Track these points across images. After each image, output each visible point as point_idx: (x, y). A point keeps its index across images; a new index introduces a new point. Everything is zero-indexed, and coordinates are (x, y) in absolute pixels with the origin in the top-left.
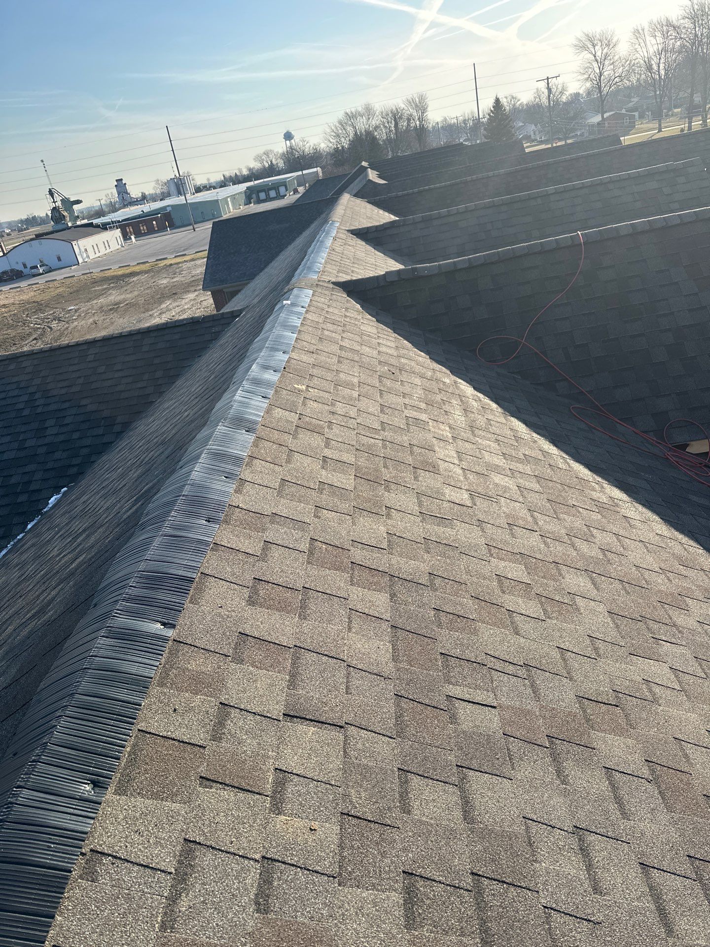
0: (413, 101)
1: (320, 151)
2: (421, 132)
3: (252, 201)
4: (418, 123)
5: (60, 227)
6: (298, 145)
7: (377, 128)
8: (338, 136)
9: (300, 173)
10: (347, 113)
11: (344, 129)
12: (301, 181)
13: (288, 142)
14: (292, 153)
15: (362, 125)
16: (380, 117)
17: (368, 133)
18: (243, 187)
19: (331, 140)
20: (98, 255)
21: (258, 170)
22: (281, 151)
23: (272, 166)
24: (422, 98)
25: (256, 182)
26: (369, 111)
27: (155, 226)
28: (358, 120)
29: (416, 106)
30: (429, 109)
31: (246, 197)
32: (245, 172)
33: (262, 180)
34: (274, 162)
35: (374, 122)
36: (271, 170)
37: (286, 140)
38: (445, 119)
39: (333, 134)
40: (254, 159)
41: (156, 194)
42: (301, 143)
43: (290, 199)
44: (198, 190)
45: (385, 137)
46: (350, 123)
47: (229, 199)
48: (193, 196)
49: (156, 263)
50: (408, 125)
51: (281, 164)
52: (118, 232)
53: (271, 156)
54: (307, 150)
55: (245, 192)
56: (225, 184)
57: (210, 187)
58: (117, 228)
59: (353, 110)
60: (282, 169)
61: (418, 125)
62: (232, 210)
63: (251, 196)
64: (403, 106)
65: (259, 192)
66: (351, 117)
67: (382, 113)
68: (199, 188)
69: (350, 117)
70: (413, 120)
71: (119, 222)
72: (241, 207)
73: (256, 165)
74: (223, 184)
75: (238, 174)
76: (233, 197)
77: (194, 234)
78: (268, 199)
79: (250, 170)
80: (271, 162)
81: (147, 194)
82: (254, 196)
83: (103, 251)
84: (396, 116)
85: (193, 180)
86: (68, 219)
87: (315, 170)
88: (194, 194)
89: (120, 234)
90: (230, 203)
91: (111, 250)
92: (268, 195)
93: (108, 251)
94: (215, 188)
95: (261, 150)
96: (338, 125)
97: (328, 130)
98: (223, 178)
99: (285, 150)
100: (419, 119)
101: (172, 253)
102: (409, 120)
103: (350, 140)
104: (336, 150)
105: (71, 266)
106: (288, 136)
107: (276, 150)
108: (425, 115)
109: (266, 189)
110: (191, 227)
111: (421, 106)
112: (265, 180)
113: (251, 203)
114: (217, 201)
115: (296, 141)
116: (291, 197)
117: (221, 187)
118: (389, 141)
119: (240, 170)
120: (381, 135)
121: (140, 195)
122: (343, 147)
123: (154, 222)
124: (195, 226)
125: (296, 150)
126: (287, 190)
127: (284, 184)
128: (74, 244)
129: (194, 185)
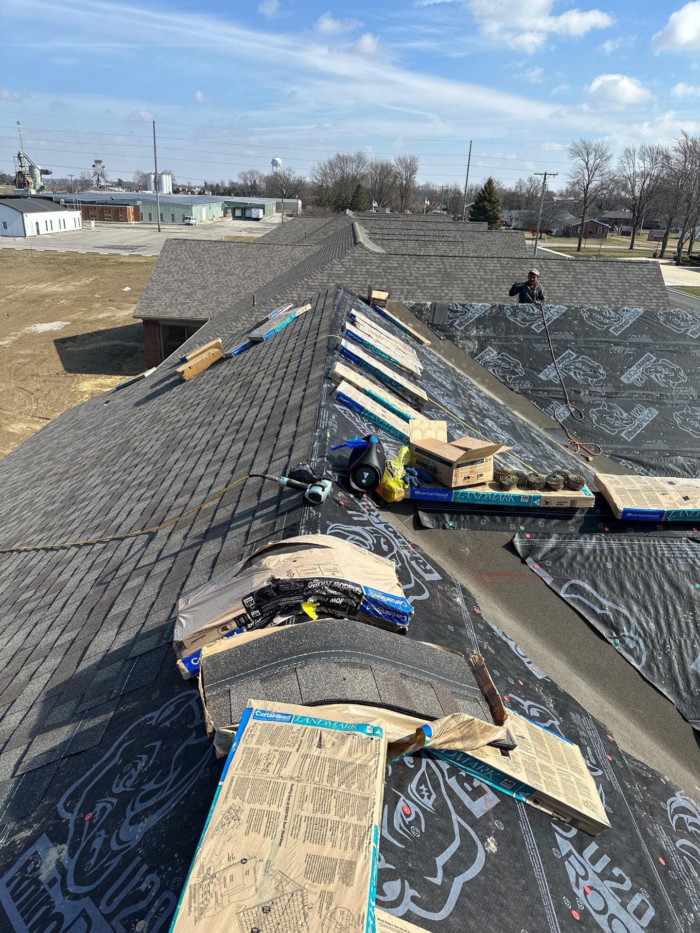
0: (404, 161)
1: (303, 184)
2: (406, 191)
3: (228, 215)
5: (20, 193)
6: (283, 174)
7: (364, 177)
8: (325, 174)
9: (280, 200)
10: (338, 156)
11: (333, 170)
13: (275, 167)
14: (276, 179)
15: (351, 169)
16: (370, 167)
17: (354, 179)
19: (318, 177)
20: (50, 231)
21: (239, 186)
22: (266, 175)
23: (254, 186)
24: (413, 160)
25: (236, 198)
26: (360, 159)
28: (348, 165)
30: (418, 172)
32: (227, 185)
34: (257, 183)
35: (363, 170)
36: (252, 190)
39: (320, 171)
40: (239, 175)
41: (133, 183)
42: (287, 172)
46: (339, 165)
49: (107, 257)
50: (395, 181)
52: (78, 214)
53: (256, 177)
54: (291, 179)
56: (204, 192)
57: (189, 191)
58: (80, 210)
59: (346, 155)
60: (263, 192)
61: (403, 184)
63: (226, 210)
64: (394, 163)
65: (236, 208)
67: (372, 164)
68: (178, 189)
69: (340, 160)
70: (401, 178)
73: (239, 181)
75: (220, 185)
77: (158, 235)
78: (244, 218)
81: (124, 180)
82: (229, 211)
83: (56, 229)
86: (32, 186)
87: (295, 201)
89: (80, 217)
92: (243, 214)
93: (63, 230)
95: (247, 169)
96: (327, 164)
98: (204, 185)
99: (270, 174)
100: (406, 179)
102: (396, 177)
103: (335, 182)
104: (320, 187)
105: (16, 237)
107: (261, 172)
108: (412, 177)
109: (239, 207)
110: (157, 227)
111: (411, 168)
112: (243, 199)
115: (282, 169)
118: (372, 190)
119: (223, 183)
121: (117, 181)
122: (327, 186)
124: (161, 227)
125: (281, 178)
126: (264, 214)
127: (262, 207)
128: (24, 215)
129: (173, 185)
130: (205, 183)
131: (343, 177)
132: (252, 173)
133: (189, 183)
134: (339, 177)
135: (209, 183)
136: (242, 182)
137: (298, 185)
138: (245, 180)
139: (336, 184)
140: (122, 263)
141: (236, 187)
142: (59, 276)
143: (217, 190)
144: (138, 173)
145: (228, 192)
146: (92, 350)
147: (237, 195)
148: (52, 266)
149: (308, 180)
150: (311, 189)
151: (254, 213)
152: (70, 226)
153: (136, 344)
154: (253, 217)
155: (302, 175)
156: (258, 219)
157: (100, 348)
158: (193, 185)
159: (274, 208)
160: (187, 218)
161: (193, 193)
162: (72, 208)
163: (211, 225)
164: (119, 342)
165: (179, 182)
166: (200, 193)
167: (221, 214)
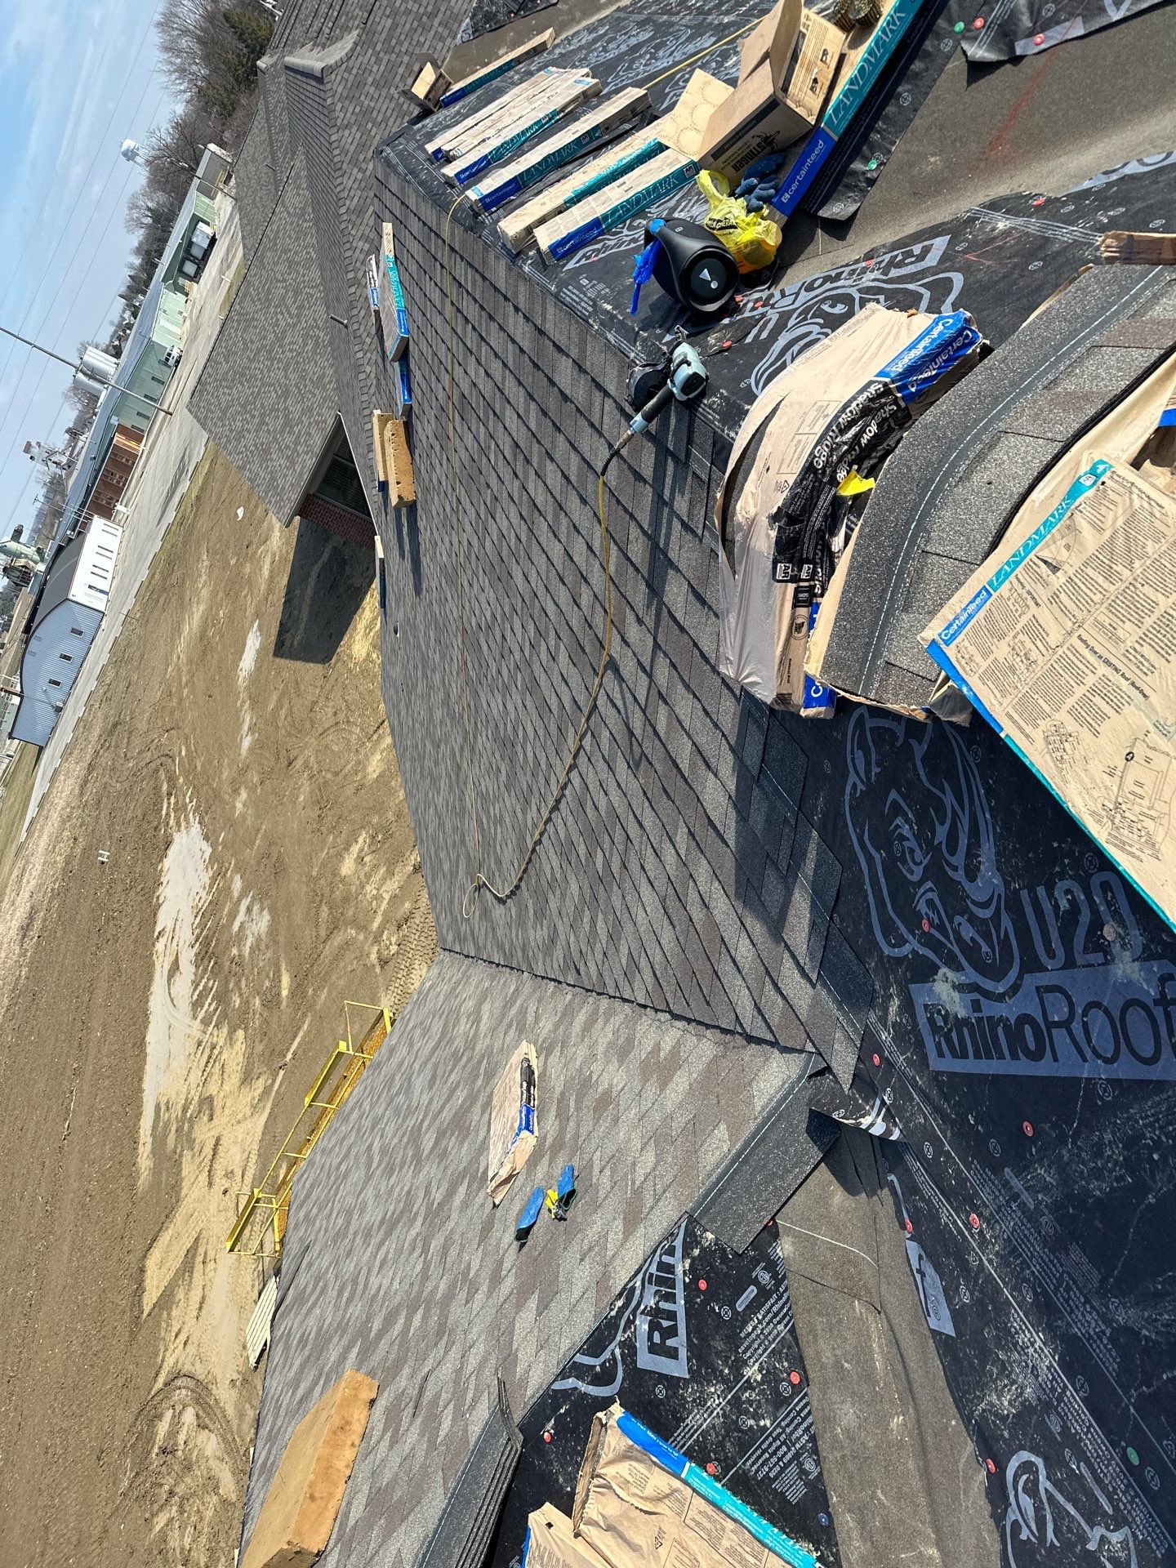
1: (184, 122)
3: (187, 287)
5: (36, 586)
6: (153, 149)
8: (182, 71)
9: (196, 182)
11: (179, 51)
13: (138, 159)
14: (158, 168)
15: (191, 16)
19: (182, 88)
20: (109, 576)
21: (147, 239)
22: (144, 182)
23: (156, 215)
28: (180, 14)
32: (136, 261)
33: (168, 250)
34: (152, 205)
36: (162, 223)
39: (174, 77)
40: (128, 231)
41: (80, 413)
42: (153, 140)
46: (176, 32)
49: (180, 515)
52: (98, 522)
53: (141, 202)
54: (168, 140)
56: (134, 306)
57: (125, 331)
58: (91, 516)
59: (162, 9)
60: (171, 204)
63: (178, 285)
65: (181, 271)
66: (167, 22)
69: (167, 25)
73: (136, 237)
75: (133, 273)
78: (201, 263)
79: (138, 251)
81: (70, 424)
82: (181, 281)
83: (109, 565)
86: (32, 565)
87: (208, 153)
89: (102, 520)
91: (115, 553)
92: (195, 260)
93: (114, 556)
98: (124, 301)
105: (100, 626)
109: (181, 260)
110: (162, 414)
115: (146, 147)
122: (205, 79)
124: (165, 407)
125: (159, 158)
126: (208, 224)
127: (196, 220)
128: (71, 597)
129: (106, 351)
130: (121, 296)
131: (199, 39)
132: (133, 206)
133: (112, 323)
134: (196, 47)
135: (123, 289)
136: (142, 231)
137: (182, 133)
138: (141, 225)
139: (207, 58)
140: (198, 498)
141: (146, 247)
142: (182, 598)
143: (139, 285)
144: (66, 397)
145: (150, 266)
146: (310, 613)
147: (160, 255)
148: (162, 601)
149: (180, 109)
150: (197, 112)
151: (200, 241)
152: (113, 543)
153: (329, 546)
154: (205, 246)
155: (169, 116)
156: (213, 241)
157: (313, 600)
158: (116, 320)
159: (206, 200)
160: (167, 360)
161: (130, 326)
162: (86, 525)
163: (192, 326)
164: (316, 569)
165: (105, 338)
166: (135, 315)
167: (181, 297)
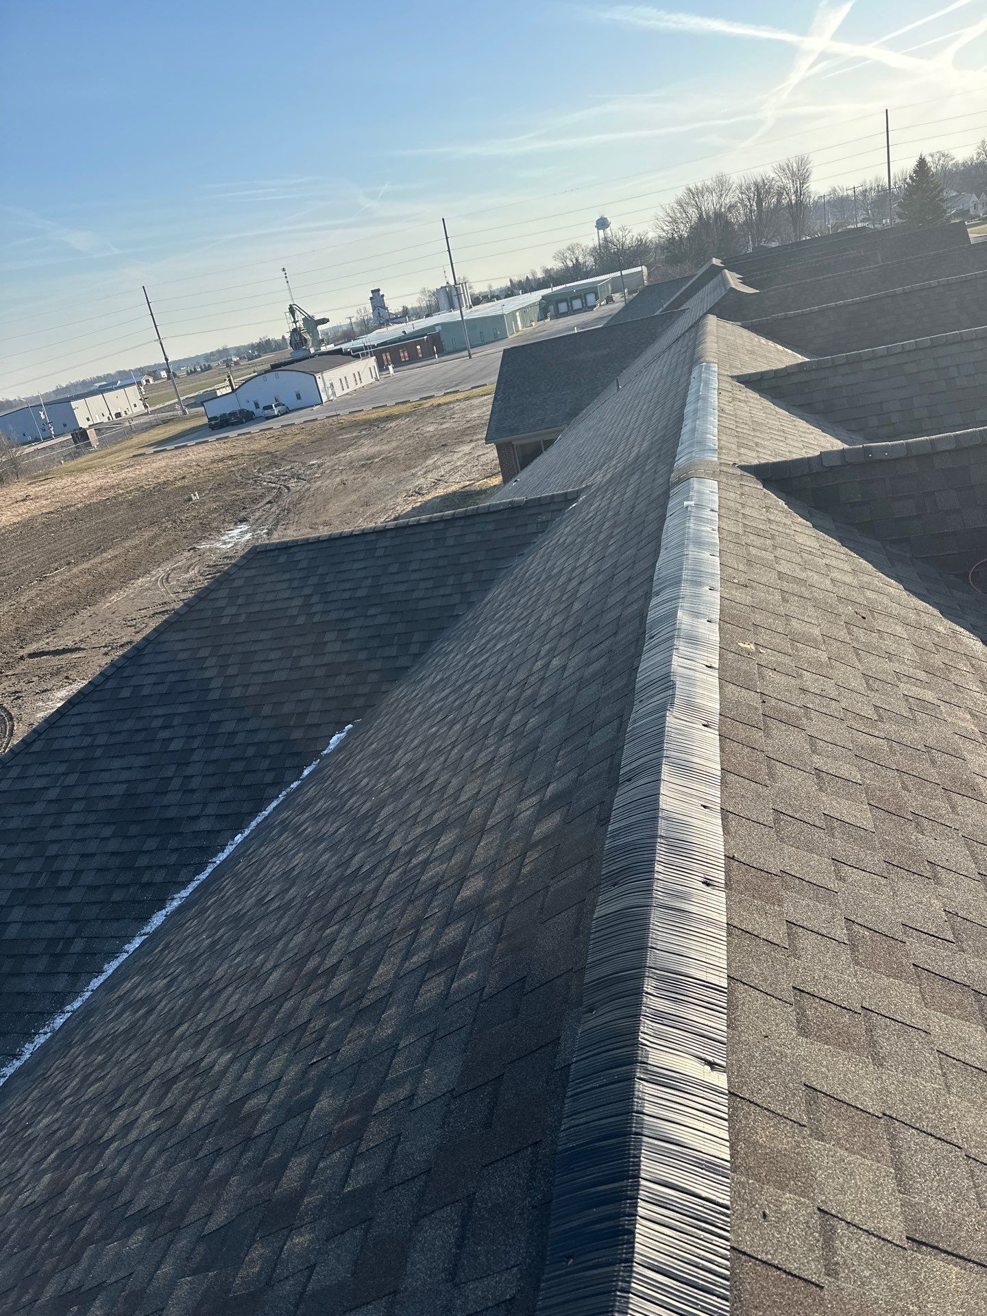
0: (788, 166)
1: (646, 243)
2: (799, 210)
3: (549, 314)
4: (793, 197)
5: (300, 354)
6: (616, 237)
7: (731, 207)
8: (674, 221)
9: (618, 274)
10: (690, 190)
11: (685, 212)
12: (617, 286)
13: (601, 232)
14: (606, 247)
15: (710, 204)
16: (737, 191)
17: (719, 215)
18: (536, 296)
19: (665, 228)
20: (346, 391)
21: (558, 271)
22: (591, 245)
23: (577, 265)
24: (802, 162)
25: (555, 289)
26: (722, 185)
27: (419, 351)
28: (705, 197)
29: (793, 174)
30: (812, 178)
31: (540, 309)
32: (540, 275)
33: (564, 286)
34: (581, 260)
35: (728, 200)
36: (576, 271)
37: (598, 229)
38: (834, 190)
39: (667, 219)
40: (554, 257)
41: (420, 307)
42: (621, 233)
43: (602, 311)
44: (476, 301)
45: (742, 219)
46: (693, 202)
47: (518, 314)
48: (469, 310)
49: (419, 403)
50: (779, 201)
51: (590, 261)
52: (372, 361)
53: (577, 252)
54: (628, 242)
55: (540, 303)
56: (512, 292)
57: (493, 297)
58: (372, 356)
59: (699, 185)
60: (592, 270)
61: (793, 202)
62: (520, 329)
63: (547, 308)
64: (773, 175)
65: (558, 302)
66: (695, 194)
67: (741, 187)
68: (477, 298)
69: (693, 195)
70: (787, 194)
71: (373, 346)
72: (533, 324)
73: (556, 265)
74: (509, 292)
75: (530, 277)
76: (523, 310)
77: (469, 363)
78: (571, 312)
79: (547, 271)
80: (577, 260)
81: (409, 307)
82: (551, 308)
83: (353, 387)
84: (761, 190)
85: (470, 288)
86: (310, 343)
87: (639, 269)
88: (471, 307)
89: (375, 364)
90: (518, 318)
91: (363, 384)
92: (570, 306)
93: (360, 385)
94: (498, 298)
95: (563, 246)
96: (675, 206)
97: (661, 214)
98: (509, 284)
99: (597, 243)
100: (796, 192)
101: (439, 389)
102: (780, 194)
103: (691, 226)
104: (671, 241)
105: (313, 406)
106: (602, 224)
107: (584, 244)
108: (805, 187)
109: (567, 297)
110: (466, 353)
111: (800, 175)
112: (568, 285)
113: (546, 318)
114: (502, 316)
115: (613, 230)
116: (603, 308)
117: (507, 296)
118: (748, 223)
119: (533, 273)
120: (738, 217)
121: (401, 310)
122: (681, 237)
123: (418, 347)
124: (472, 352)
125: (613, 243)
126: (597, 299)
127: (594, 290)
128: (316, 376)
132: (571, 250)
133: (490, 287)
134: (695, 219)
135: (516, 279)
137: (639, 246)
138: (564, 259)
139: (694, 229)
141: (553, 273)
143: (527, 286)
144: (423, 292)
145: (544, 284)
147: (557, 284)
149: (651, 235)
150: (658, 246)
152: (367, 380)
155: (641, 232)
158: (494, 287)
162: (364, 356)
165: (478, 289)
